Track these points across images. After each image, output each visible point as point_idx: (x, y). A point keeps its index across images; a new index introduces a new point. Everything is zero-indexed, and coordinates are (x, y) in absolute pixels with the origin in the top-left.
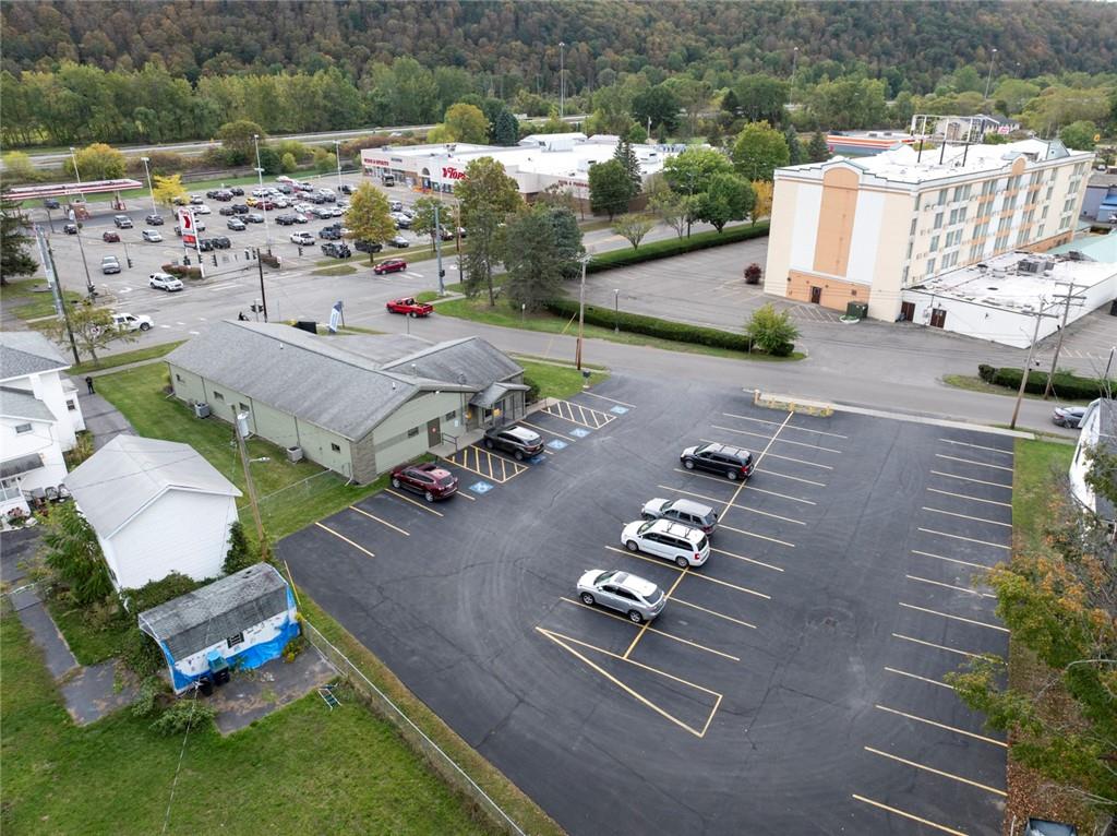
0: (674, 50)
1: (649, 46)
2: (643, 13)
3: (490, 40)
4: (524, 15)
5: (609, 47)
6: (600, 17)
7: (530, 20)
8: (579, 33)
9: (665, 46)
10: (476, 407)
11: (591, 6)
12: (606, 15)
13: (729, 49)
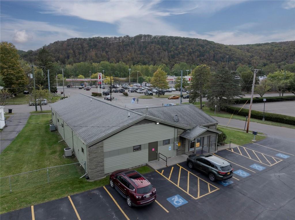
0: (260, 64)
1: (252, 62)
2: (250, 55)
3: (206, 61)
4: (216, 55)
5: (240, 63)
6: (237, 55)
7: (218, 56)
8: (232, 59)
9: (257, 62)
10: (185, 139)
11: (235, 53)
12: (239, 55)
13: (277, 64)
